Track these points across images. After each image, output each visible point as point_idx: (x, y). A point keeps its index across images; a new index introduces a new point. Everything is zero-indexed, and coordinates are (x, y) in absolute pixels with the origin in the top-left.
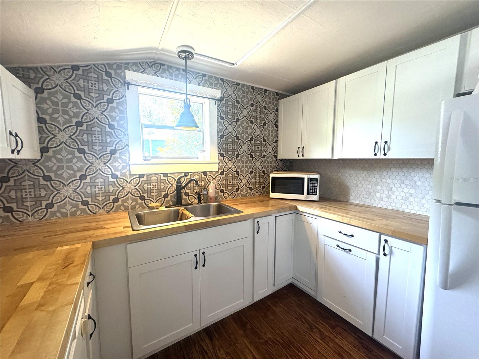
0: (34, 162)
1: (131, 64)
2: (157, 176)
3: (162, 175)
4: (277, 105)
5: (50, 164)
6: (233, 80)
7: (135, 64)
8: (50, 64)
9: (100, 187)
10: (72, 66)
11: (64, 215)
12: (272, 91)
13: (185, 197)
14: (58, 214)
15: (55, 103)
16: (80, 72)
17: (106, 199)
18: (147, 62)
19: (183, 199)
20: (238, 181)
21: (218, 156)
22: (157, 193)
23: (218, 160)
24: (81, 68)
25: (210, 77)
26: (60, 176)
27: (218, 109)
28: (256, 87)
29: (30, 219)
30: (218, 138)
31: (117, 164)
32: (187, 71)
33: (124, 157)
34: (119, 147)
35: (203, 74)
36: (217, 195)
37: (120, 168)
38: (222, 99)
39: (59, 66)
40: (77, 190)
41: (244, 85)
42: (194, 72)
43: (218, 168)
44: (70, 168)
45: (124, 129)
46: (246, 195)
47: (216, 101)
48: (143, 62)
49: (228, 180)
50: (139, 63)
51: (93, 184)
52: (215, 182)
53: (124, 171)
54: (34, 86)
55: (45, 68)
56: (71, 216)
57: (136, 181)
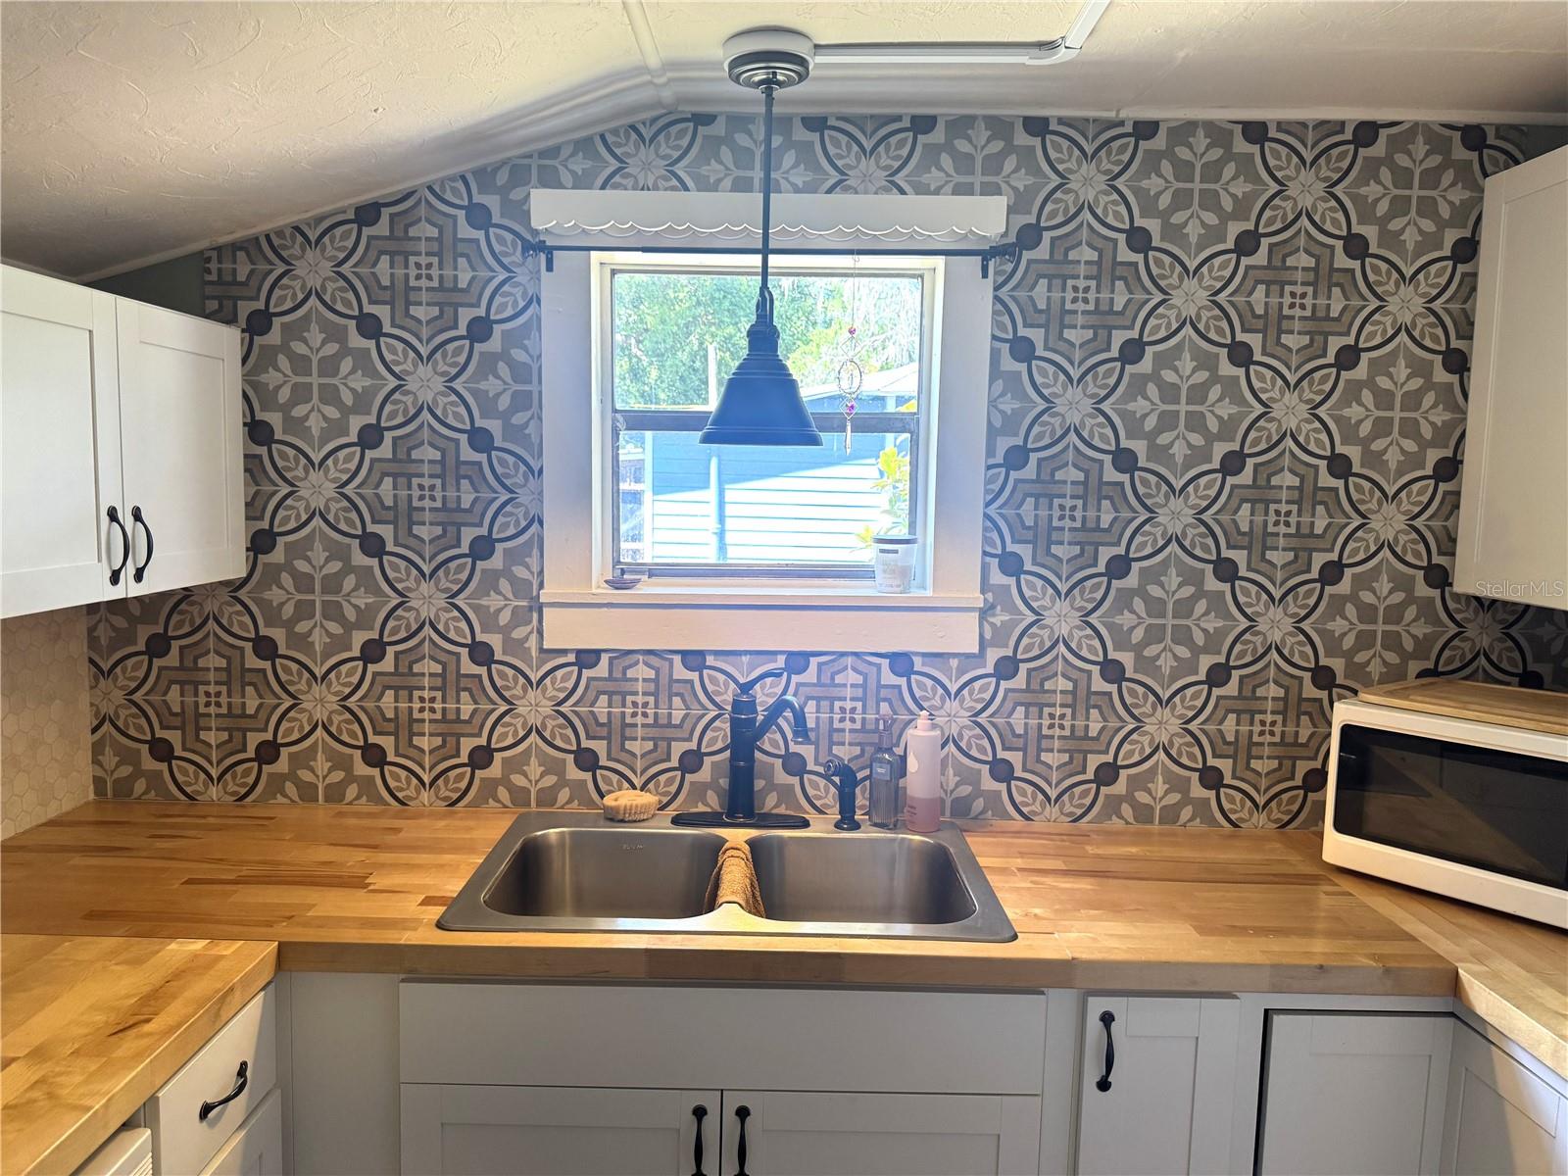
0: (229, 589)
1: (565, 152)
2: (654, 661)
3: (677, 659)
4: (1471, 216)
5: (275, 595)
6: (1112, 115)
7: (584, 146)
8: (293, 219)
9: (426, 694)
10: (358, 210)
11: (308, 793)
12: (1426, 126)
13: (781, 777)
14: (290, 788)
15: (301, 364)
16: (382, 228)
17: (447, 748)
18: (633, 127)
19: (772, 786)
20: (1114, 724)
21: (985, 569)
22: (650, 745)
23: (983, 592)
24: (386, 212)
25: (961, 125)
26: (302, 641)
27: (996, 298)
28: (1289, 123)
29: (214, 792)
30: (989, 468)
31: (493, 602)
32: (825, 119)
33: (520, 572)
34: (505, 526)
35: (914, 118)
36: (965, 790)
37: (504, 618)
38: (1029, 236)
39: (320, 219)
40: (351, 702)
41: (1191, 126)
42: (865, 117)
43: (981, 636)
44: (333, 612)
45: (528, 447)
46: (1170, 815)
47: (986, 255)
48: (615, 132)
49: (1047, 710)
50: (598, 140)
51: (404, 682)
52: (956, 716)
53: (518, 633)
54: (245, 309)
55: (280, 233)
56: (327, 799)
57: (565, 678)
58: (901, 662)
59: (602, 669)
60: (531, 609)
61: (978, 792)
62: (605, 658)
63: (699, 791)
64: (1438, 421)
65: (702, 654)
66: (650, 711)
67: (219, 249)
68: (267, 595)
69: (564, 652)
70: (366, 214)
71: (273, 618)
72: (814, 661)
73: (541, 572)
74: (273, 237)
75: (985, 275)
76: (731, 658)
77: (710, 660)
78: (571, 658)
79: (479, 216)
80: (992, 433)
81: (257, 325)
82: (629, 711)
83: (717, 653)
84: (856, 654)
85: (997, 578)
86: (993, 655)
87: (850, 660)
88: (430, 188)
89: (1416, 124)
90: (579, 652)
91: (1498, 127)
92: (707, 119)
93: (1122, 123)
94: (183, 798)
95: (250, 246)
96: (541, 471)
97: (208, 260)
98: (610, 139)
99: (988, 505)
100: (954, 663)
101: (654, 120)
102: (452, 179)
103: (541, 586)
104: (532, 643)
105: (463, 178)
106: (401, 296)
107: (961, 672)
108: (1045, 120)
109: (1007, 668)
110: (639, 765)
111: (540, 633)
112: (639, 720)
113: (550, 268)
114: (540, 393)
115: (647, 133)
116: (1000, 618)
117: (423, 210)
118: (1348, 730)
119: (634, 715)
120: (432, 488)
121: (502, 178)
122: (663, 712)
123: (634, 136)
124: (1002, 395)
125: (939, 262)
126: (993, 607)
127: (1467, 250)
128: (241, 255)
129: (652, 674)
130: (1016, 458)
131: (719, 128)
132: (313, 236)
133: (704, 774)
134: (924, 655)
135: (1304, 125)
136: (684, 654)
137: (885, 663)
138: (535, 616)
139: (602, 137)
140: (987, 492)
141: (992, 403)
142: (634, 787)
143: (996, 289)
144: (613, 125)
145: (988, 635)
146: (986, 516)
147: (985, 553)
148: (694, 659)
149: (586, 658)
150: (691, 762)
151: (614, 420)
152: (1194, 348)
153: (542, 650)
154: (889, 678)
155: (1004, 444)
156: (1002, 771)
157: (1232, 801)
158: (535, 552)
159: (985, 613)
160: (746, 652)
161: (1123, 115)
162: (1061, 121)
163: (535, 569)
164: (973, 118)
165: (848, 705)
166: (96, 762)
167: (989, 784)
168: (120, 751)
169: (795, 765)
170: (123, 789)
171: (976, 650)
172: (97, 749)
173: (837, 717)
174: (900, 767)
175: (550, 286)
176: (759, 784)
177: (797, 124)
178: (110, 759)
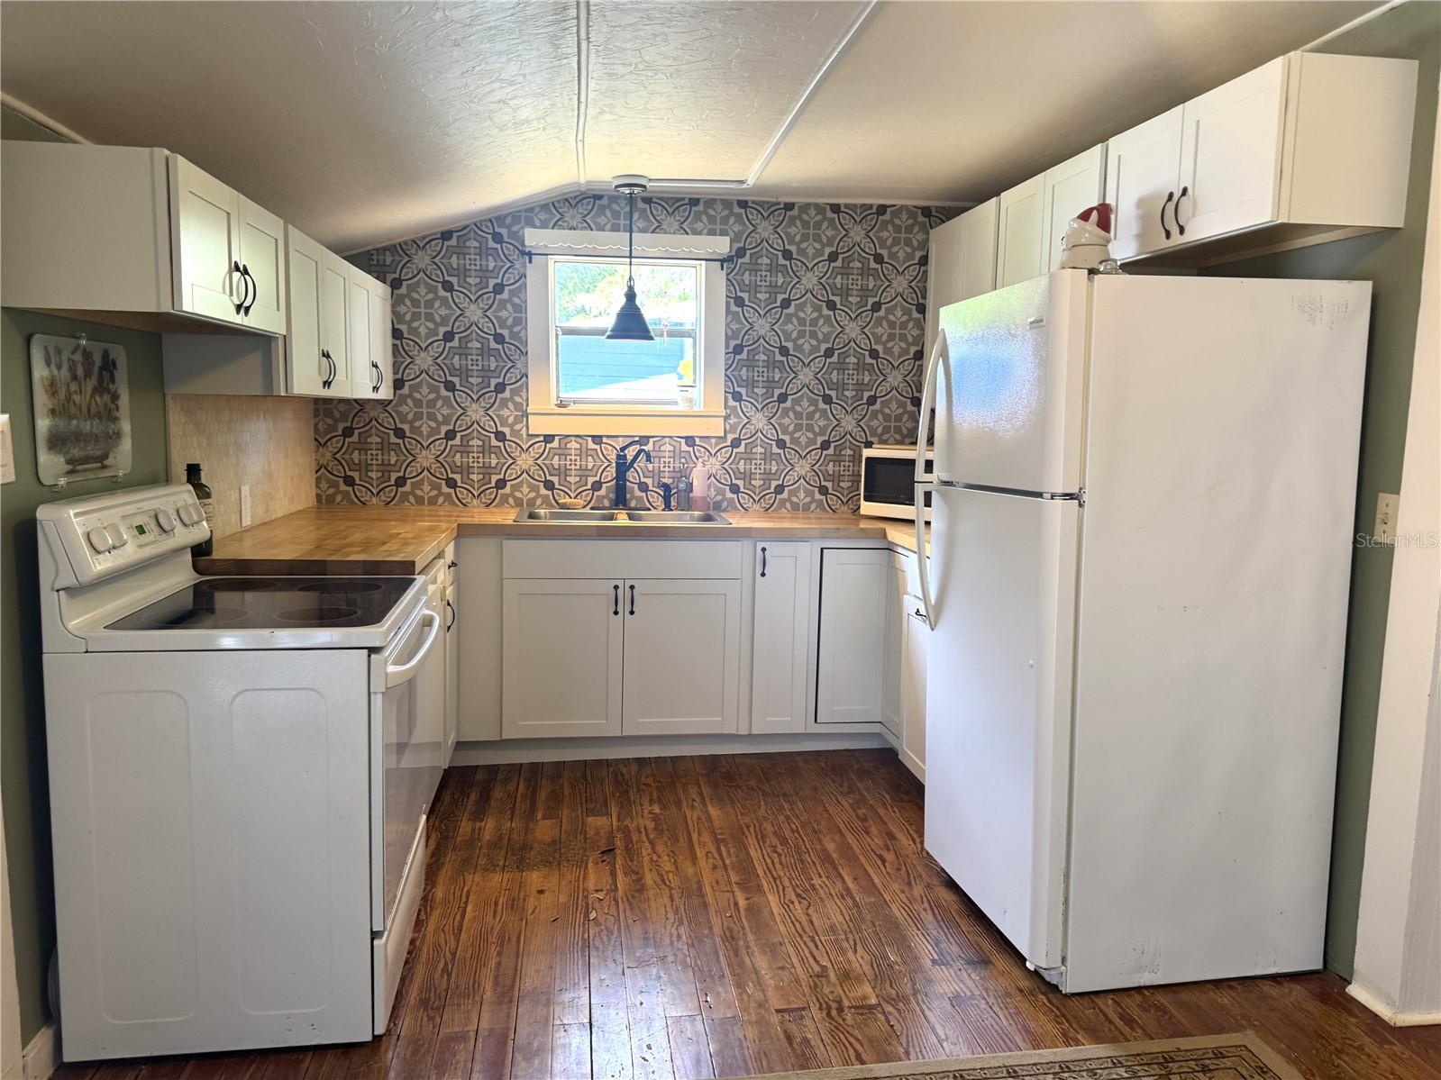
0: (384, 404)
1: (537, 210)
2: (579, 440)
3: (590, 439)
4: (924, 244)
5: (404, 409)
6: (774, 200)
7: (544, 207)
8: (412, 237)
9: (475, 455)
10: (442, 233)
11: (420, 501)
12: (907, 206)
13: (638, 493)
14: (412, 499)
15: (416, 303)
16: (453, 242)
17: (486, 479)
18: (567, 200)
19: (634, 497)
20: (782, 467)
21: (726, 398)
22: (578, 479)
23: (725, 408)
24: (455, 235)
25: (710, 203)
26: (416, 430)
27: (727, 279)
28: (849, 205)
29: (374, 500)
30: (727, 353)
31: (505, 412)
32: (651, 199)
33: (518, 399)
34: (510, 378)
35: (690, 199)
36: (719, 498)
37: (511, 420)
38: (741, 252)
39: (424, 237)
40: (441, 459)
41: (808, 205)
42: (668, 198)
43: (725, 429)
44: (432, 417)
45: (521, 343)
46: (806, 508)
47: (722, 261)
48: (559, 202)
49: (754, 461)
50: (551, 205)
51: (465, 449)
52: (714, 465)
53: (517, 427)
54: (390, 277)
55: (406, 243)
56: (430, 504)
57: (539, 448)
58: (690, 440)
59: (555, 444)
60: (523, 416)
61: (724, 499)
62: (557, 438)
63: (601, 498)
64: (915, 334)
65: (601, 437)
66: (578, 463)
67: (377, 250)
68: (400, 409)
69: (538, 436)
70: (446, 235)
71: (403, 419)
72: (651, 440)
73: (527, 400)
74: (402, 244)
75: (722, 269)
76: (615, 439)
77: (605, 440)
78: (542, 438)
79: (498, 238)
80: (728, 338)
81: (395, 285)
82: (568, 463)
83: (608, 437)
84: (670, 437)
85: (731, 403)
86: (730, 437)
87: (667, 440)
88: (475, 225)
89: (902, 206)
90: (545, 436)
91: (936, 208)
92: (599, 197)
93: (779, 204)
94: (358, 502)
95: (392, 249)
96: (527, 353)
97: (372, 255)
98: (557, 205)
99: (726, 370)
100: (713, 441)
101: (576, 197)
102: (485, 221)
103: (527, 405)
104: (524, 432)
105: (490, 221)
106: (463, 273)
107: (717, 445)
108: (746, 202)
109: (736, 443)
110: (573, 488)
111: (527, 427)
112: (573, 467)
113: (530, 262)
114: (526, 318)
115: (573, 202)
116: (733, 420)
117: (472, 234)
118: (867, 459)
119: (571, 465)
120: (477, 360)
121: (508, 221)
122: (583, 463)
123: (567, 204)
124: (731, 322)
125: (703, 262)
126: (730, 416)
127: (924, 261)
128: (387, 252)
129: (578, 446)
130: (738, 350)
131: (605, 201)
132: (421, 245)
133: (603, 492)
134: (701, 437)
135: (855, 205)
136: (593, 437)
137: (683, 441)
138: (525, 419)
139: (553, 204)
140: (726, 364)
141: (727, 325)
142: (571, 498)
143: (728, 275)
144: (558, 199)
145: (728, 428)
146: (726, 375)
147: (726, 392)
148: (597, 439)
149: (549, 438)
150: (597, 486)
151: (557, 330)
152: (812, 302)
153: (528, 435)
154: (685, 448)
155: (733, 343)
156: (735, 489)
157: (833, 500)
158: (525, 390)
159: (727, 418)
160: (621, 436)
161: (780, 200)
162: (753, 202)
163: (525, 398)
164: (715, 200)
165: (667, 460)
166: (317, 487)
167: (729, 495)
168: (328, 481)
169: (643, 487)
170: (330, 500)
171: (723, 435)
172: (318, 481)
173: (662, 466)
174: (690, 487)
175: (531, 271)
176: (628, 496)
177: (639, 201)
178: (324, 485)
